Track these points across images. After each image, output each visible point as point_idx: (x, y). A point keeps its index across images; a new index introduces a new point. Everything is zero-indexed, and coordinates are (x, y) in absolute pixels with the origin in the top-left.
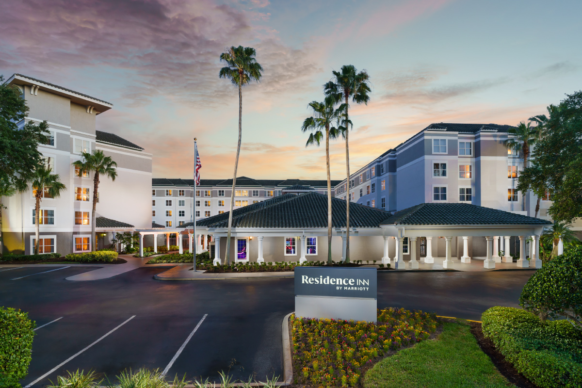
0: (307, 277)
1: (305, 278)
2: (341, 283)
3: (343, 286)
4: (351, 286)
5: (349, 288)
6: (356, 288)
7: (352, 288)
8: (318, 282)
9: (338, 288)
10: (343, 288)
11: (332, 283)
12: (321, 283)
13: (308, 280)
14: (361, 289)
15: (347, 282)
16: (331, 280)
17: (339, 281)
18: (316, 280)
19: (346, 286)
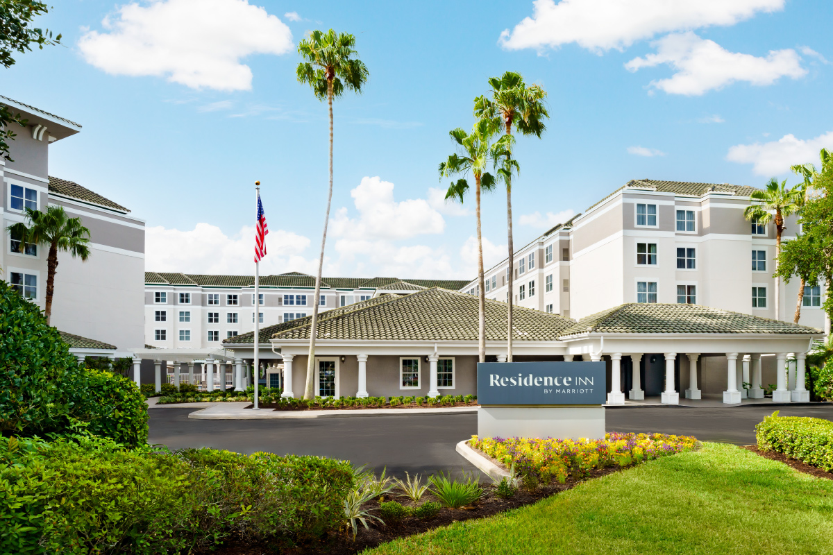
0: (498, 377)
1: (495, 378)
2: (551, 384)
3: (554, 387)
4: (566, 388)
5: (564, 391)
6: (574, 391)
7: (569, 391)
8: (515, 383)
9: (546, 391)
10: (554, 391)
11: (536, 384)
12: (520, 384)
13: (499, 381)
14: (582, 391)
15: (560, 381)
16: (536, 380)
17: (548, 380)
18: (512, 380)
19: (558, 388)
